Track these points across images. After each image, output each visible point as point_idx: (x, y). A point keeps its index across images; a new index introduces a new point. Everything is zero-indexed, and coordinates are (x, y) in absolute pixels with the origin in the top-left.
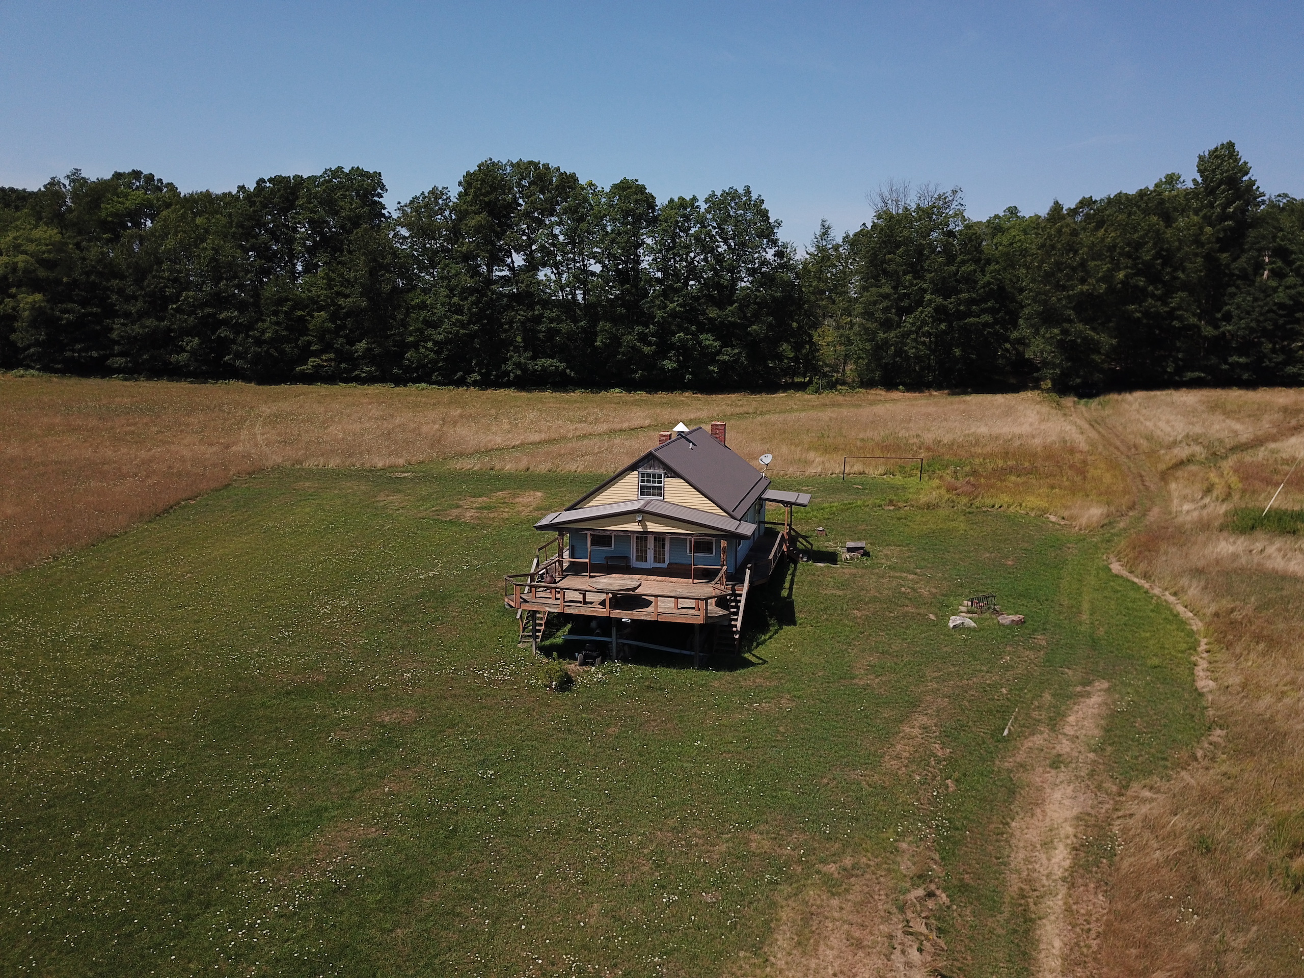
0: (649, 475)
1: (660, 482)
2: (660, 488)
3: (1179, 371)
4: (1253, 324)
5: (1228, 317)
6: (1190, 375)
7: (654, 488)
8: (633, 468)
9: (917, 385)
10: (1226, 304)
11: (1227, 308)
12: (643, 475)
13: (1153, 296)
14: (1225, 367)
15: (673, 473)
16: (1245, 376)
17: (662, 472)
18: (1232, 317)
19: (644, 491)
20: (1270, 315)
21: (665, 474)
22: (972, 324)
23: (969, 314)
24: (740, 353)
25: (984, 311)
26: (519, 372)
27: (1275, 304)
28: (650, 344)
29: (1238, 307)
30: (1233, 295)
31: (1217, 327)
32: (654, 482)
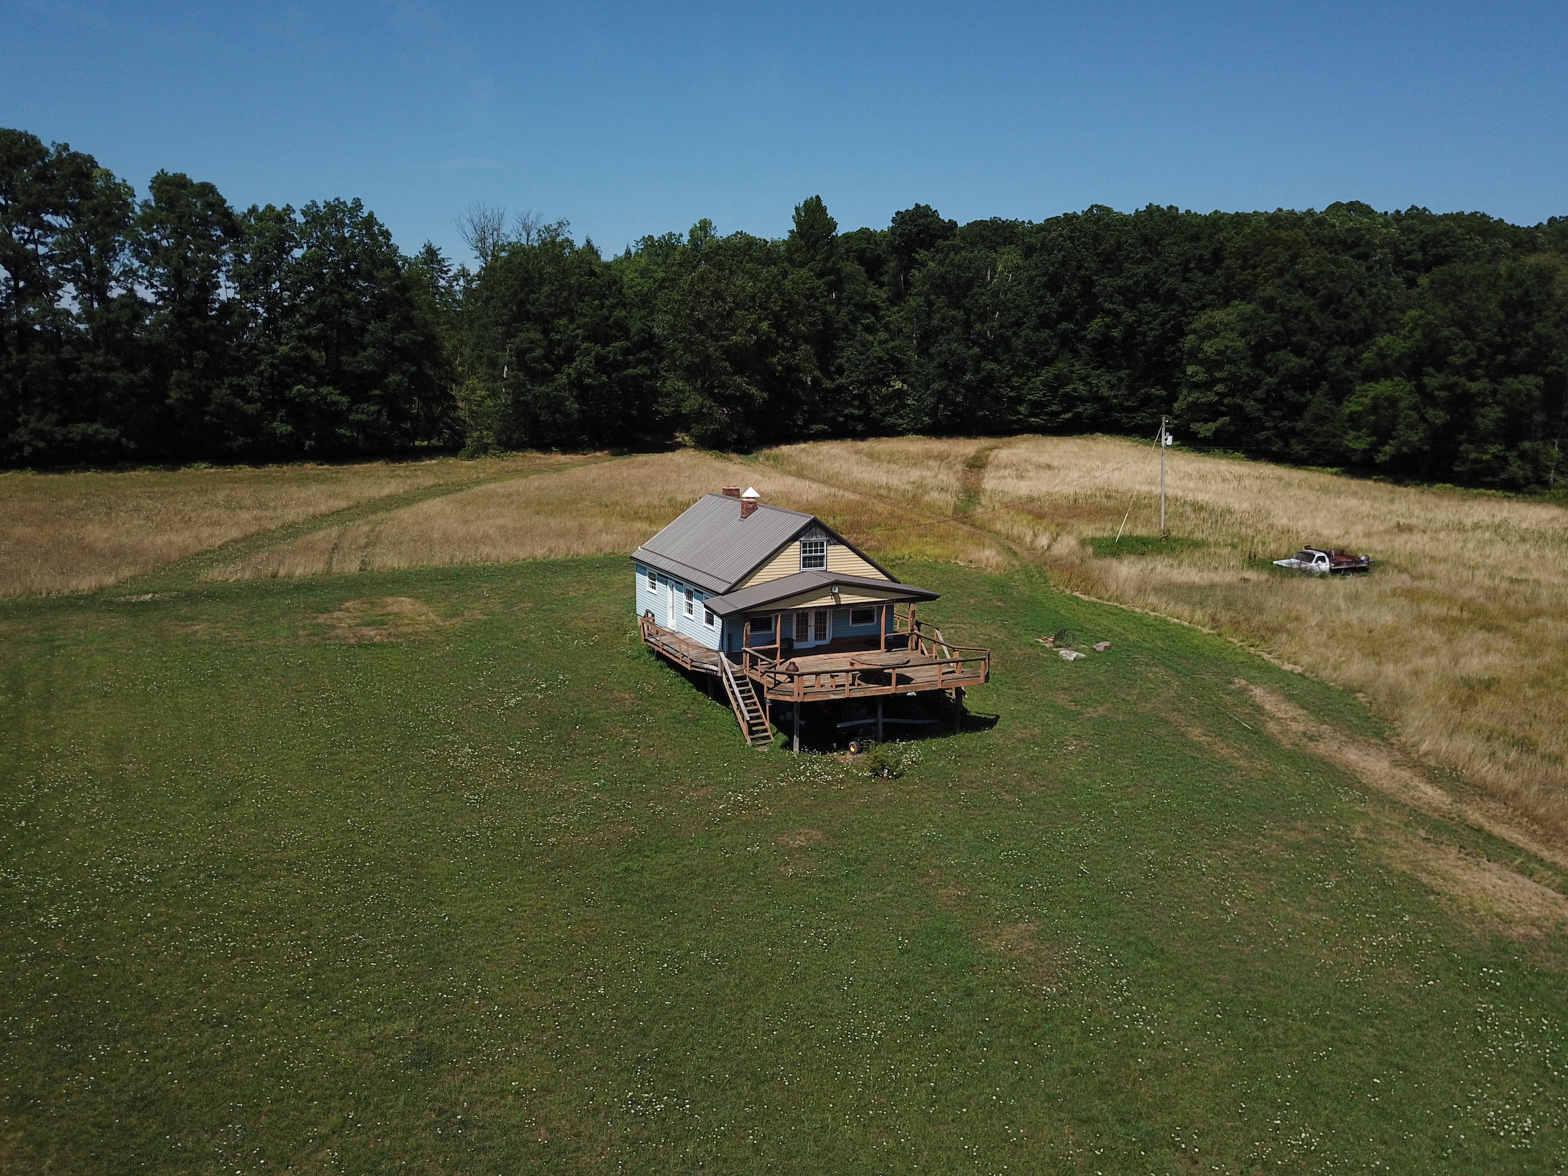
0: (811, 545)
1: (822, 551)
2: (822, 558)
3: (808, 422)
4: (862, 377)
5: (840, 371)
6: (815, 428)
7: (816, 558)
8: (794, 538)
9: (570, 446)
10: (838, 358)
11: (839, 361)
12: (805, 545)
13: (783, 348)
14: (841, 419)
15: (836, 539)
16: (859, 428)
17: (823, 538)
18: (844, 371)
19: (807, 562)
20: (872, 369)
21: (828, 541)
22: (632, 377)
23: (627, 366)
24: (379, 412)
25: (640, 362)
26: (41, 444)
27: (875, 358)
28: (250, 401)
29: (849, 360)
30: (842, 349)
31: (833, 380)
32: (816, 551)
